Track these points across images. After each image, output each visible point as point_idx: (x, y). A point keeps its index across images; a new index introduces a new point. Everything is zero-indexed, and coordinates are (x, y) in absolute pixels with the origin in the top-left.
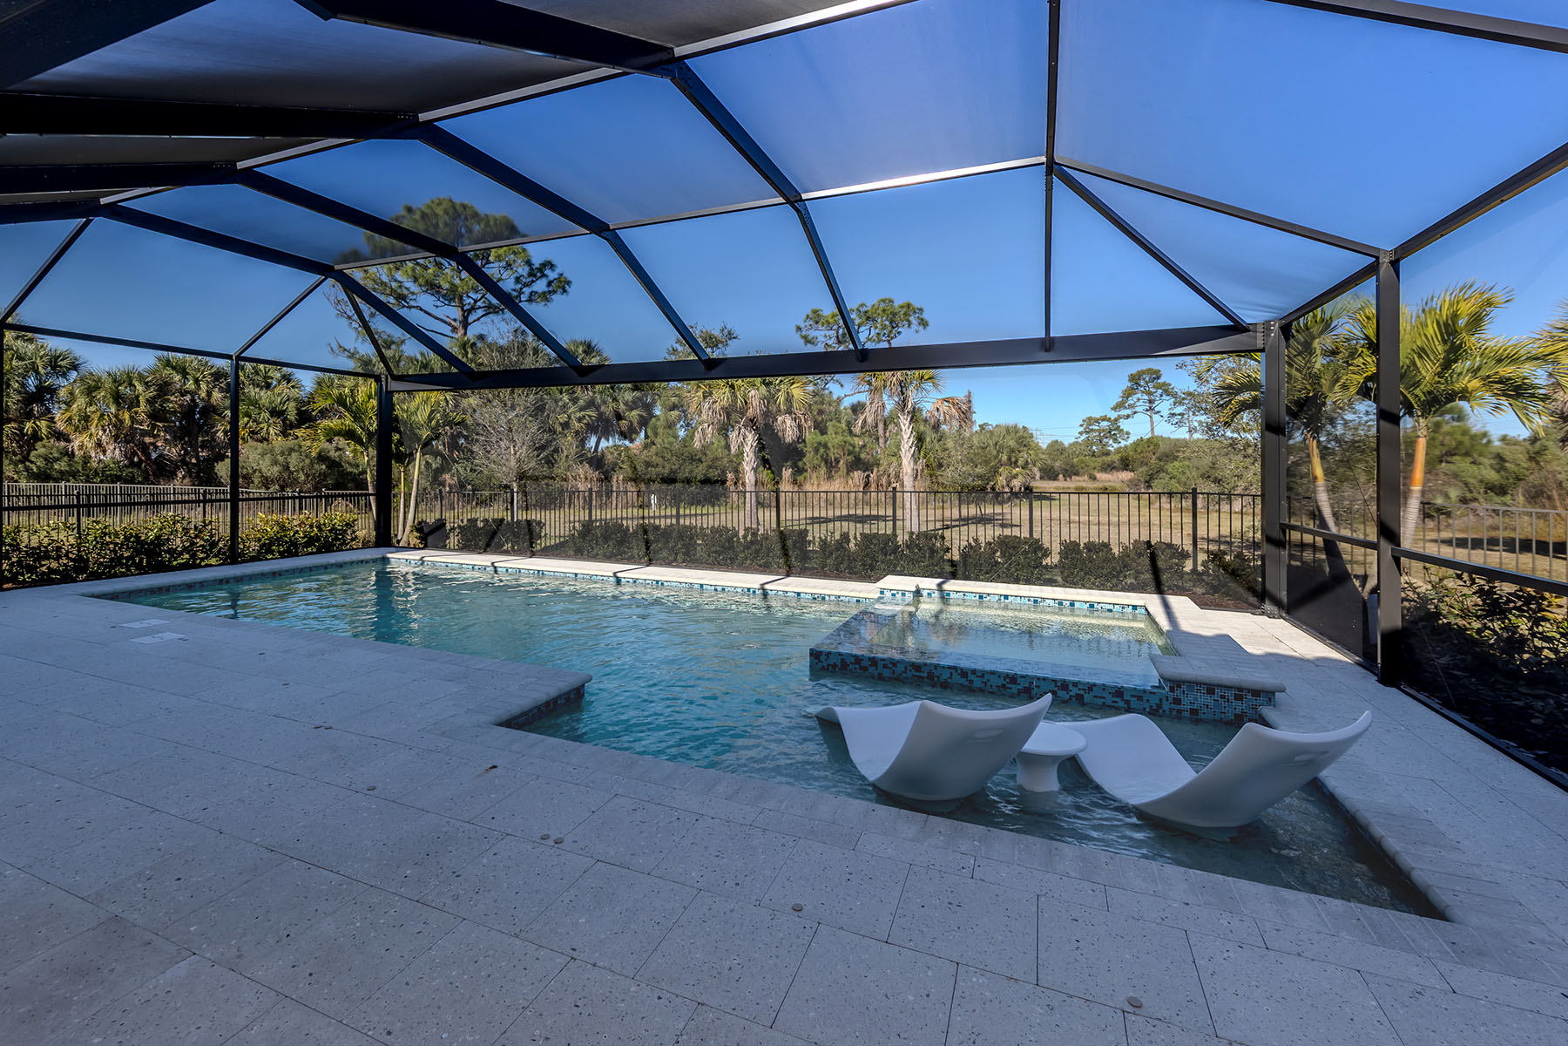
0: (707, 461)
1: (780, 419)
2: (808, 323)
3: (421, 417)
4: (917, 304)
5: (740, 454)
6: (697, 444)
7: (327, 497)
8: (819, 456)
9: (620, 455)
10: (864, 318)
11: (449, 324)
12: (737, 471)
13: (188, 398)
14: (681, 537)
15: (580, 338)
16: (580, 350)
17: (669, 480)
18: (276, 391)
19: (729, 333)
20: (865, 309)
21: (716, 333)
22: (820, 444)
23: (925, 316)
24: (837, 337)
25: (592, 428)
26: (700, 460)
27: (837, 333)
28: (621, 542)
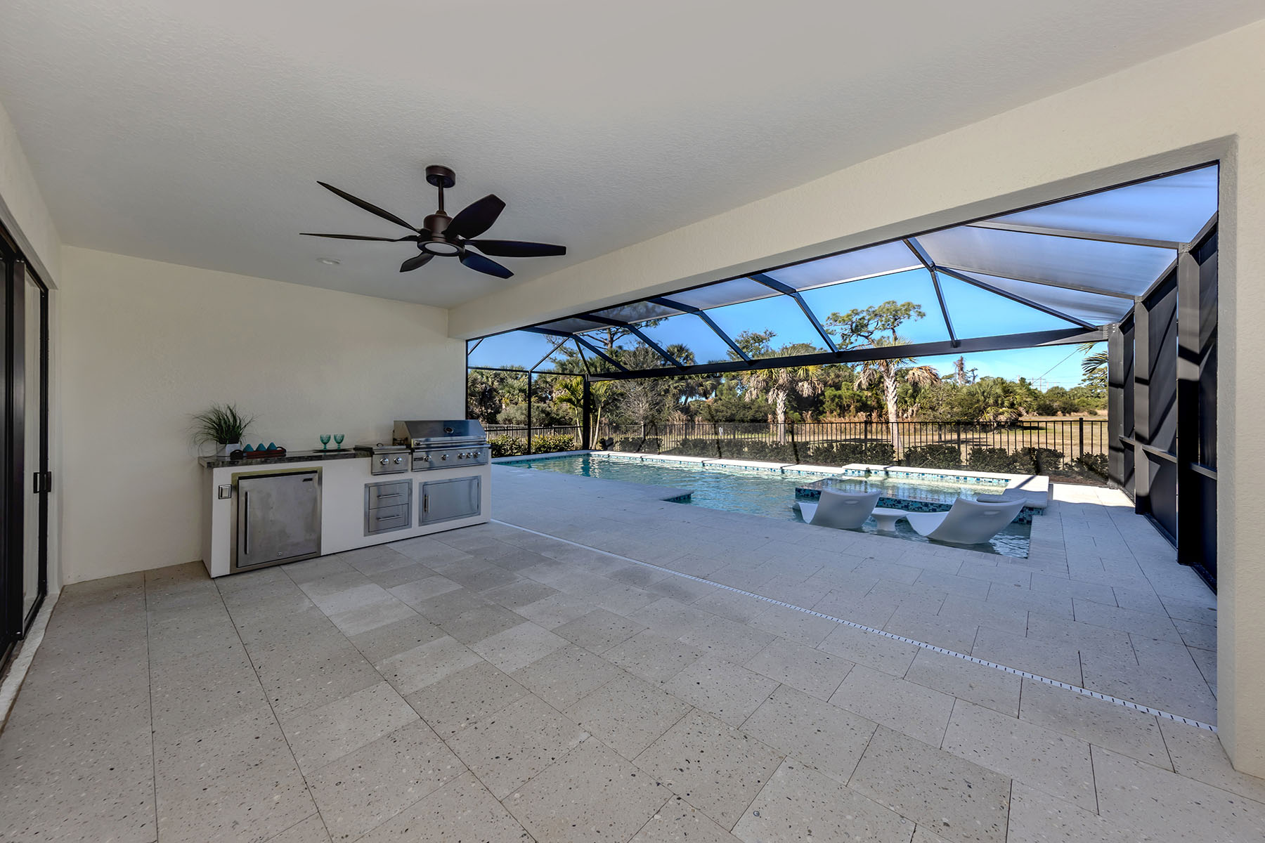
0: (755, 407)
1: (800, 384)
2: (829, 322)
3: (602, 391)
4: (915, 303)
5: (775, 403)
6: (747, 399)
7: (555, 428)
8: (835, 403)
9: (700, 406)
10: (873, 315)
11: (603, 342)
12: (774, 414)
13: (484, 385)
14: (736, 445)
15: (676, 343)
16: (676, 350)
17: (730, 420)
18: (521, 380)
19: (770, 333)
20: (873, 309)
21: (762, 334)
22: (835, 396)
23: (922, 310)
24: (852, 329)
25: (682, 392)
26: (750, 408)
27: (851, 326)
28: (703, 448)
